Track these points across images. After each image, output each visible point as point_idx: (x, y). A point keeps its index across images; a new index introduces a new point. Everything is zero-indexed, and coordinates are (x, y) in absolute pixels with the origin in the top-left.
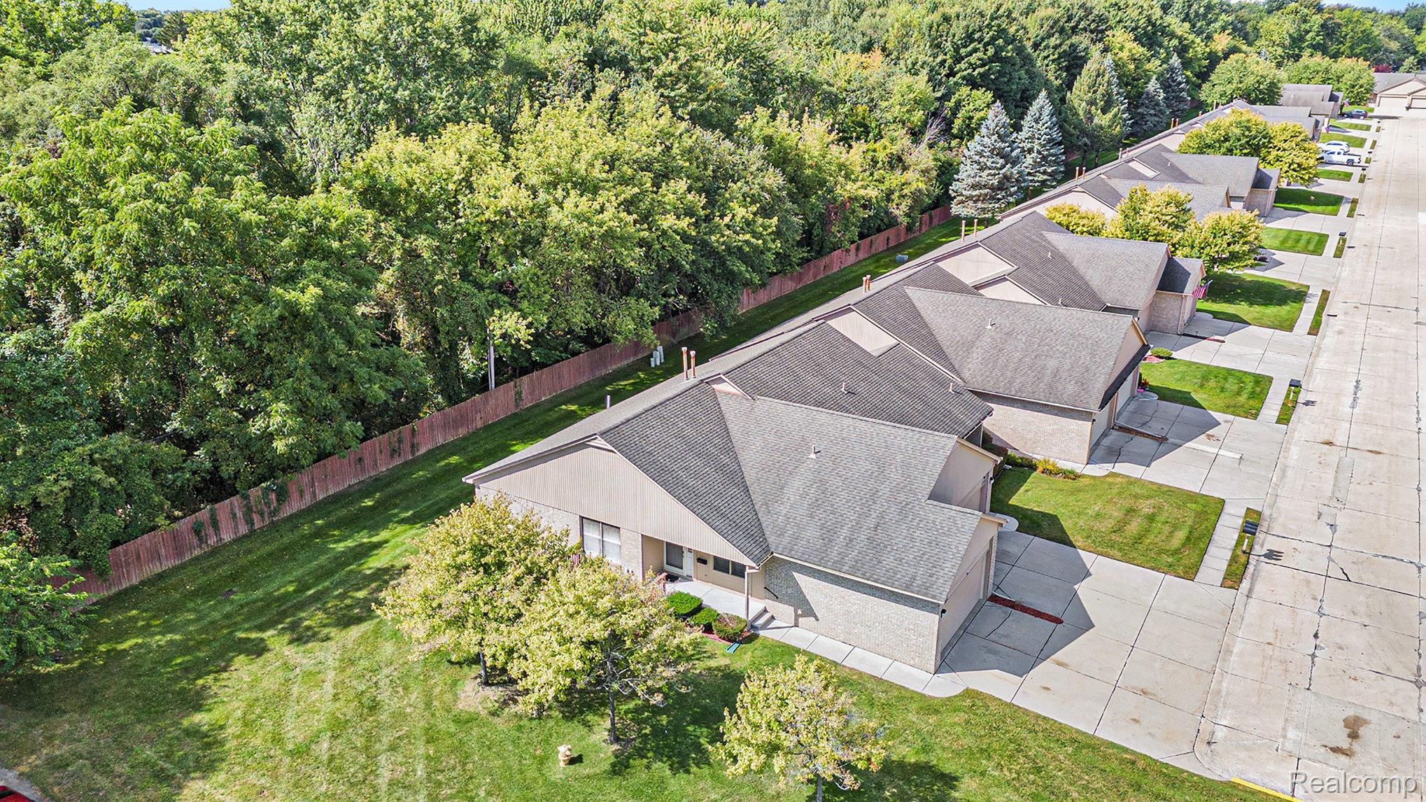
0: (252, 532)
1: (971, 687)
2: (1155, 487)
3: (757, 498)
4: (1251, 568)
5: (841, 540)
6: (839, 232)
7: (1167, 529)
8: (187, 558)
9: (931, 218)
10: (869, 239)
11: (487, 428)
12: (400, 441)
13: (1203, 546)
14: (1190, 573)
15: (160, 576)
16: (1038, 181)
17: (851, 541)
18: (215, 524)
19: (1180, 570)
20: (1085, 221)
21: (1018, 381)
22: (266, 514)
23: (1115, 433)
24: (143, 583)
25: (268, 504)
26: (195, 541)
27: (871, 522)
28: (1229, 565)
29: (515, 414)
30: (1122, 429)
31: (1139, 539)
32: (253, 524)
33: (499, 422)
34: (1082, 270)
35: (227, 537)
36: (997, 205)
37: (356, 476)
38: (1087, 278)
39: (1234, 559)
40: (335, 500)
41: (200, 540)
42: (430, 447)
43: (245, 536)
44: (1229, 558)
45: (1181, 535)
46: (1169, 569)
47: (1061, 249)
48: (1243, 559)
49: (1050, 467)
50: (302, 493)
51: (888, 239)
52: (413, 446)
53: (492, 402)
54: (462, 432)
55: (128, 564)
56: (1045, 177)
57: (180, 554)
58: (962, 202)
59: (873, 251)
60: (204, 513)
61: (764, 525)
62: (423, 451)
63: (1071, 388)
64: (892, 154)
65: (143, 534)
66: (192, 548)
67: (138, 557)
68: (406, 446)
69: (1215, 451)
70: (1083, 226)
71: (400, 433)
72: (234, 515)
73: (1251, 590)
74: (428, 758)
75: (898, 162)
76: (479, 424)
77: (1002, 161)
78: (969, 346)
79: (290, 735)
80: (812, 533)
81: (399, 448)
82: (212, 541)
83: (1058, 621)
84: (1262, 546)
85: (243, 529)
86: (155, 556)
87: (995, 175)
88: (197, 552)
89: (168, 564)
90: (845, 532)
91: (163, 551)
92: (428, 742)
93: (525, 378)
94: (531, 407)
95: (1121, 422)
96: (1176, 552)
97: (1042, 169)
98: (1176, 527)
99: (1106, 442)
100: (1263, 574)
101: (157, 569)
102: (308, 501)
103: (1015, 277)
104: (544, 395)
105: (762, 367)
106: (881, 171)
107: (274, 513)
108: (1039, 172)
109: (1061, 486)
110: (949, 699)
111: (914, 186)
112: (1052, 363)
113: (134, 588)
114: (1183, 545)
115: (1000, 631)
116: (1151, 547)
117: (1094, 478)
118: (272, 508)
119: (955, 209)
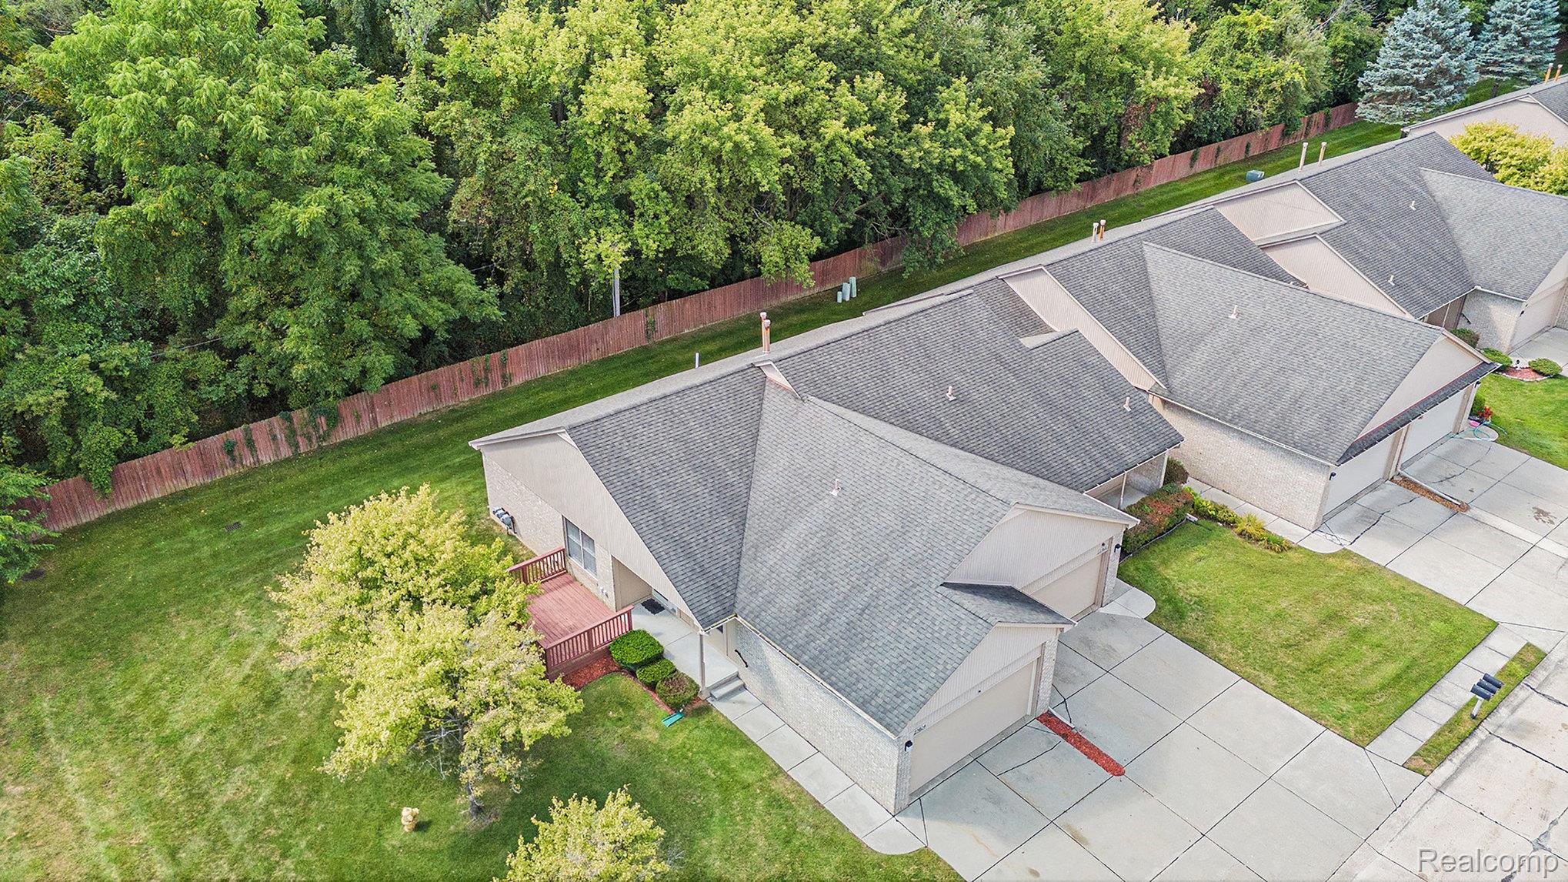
0: (297, 455)
1: (931, 847)
2: (1396, 585)
3: (750, 536)
4: (1472, 744)
5: (816, 619)
6: (1139, 140)
7: (1376, 655)
8: (218, 477)
9: (1328, 118)
10: (1214, 146)
11: (605, 362)
12: (487, 370)
13: (1414, 694)
14: (1364, 736)
15: (186, 494)
16: (1507, 74)
17: (828, 621)
18: (250, 444)
19: (1352, 727)
20: (1518, 151)
21: (1242, 402)
22: (315, 437)
23: (1391, 487)
24: (164, 499)
25: (316, 427)
26: (227, 460)
27: (860, 601)
28: (1439, 734)
29: (645, 347)
30: (1407, 483)
31: (1315, 667)
32: (297, 446)
33: (620, 357)
34: (1458, 231)
35: (266, 459)
36: (1419, 110)
37: (430, 403)
38: (1461, 244)
39: (1451, 725)
40: (395, 430)
41: (234, 459)
42: (528, 378)
43: (288, 460)
44: (1444, 722)
45: (1390, 669)
46: (1338, 723)
47: (1439, 195)
48: (1469, 726)
49: (1251, 530)
50: (358, 418)
51: (1248, 147)
52: (504, 376)
53: (613, 332)
54: (571, 364)
55: (146, 478)
56: (1521, 69)
57: (209, 473)
58: (1371, 100)
59: (1220, 161)
60: (237, 434)
61: (741, 575)
62: (517, 381)
63: (1312, 424)
64: (1267, 30)
65: (163, 449)
66: (223, 466)
67: (159, 472)
68: (496, 375)
69: (1533, 538)
70: (1512, 157)
71: (486, 360)
72: (274, 438)
73: (1449, 781)
74: (282, 783)
75: (1276, 43)
76: (596, 356)
77: (1438, 47)
78: (1195, 340)
79: (175, 717)
80: (788, 600)
81: (486, 378)
82: (249, 461)
83: (1116, 770)
84: (1513, 711)
85: (286, 452)
86: (179, 471)
87: (1423, 66)
88: (229, 472)
89: (195, 482)
90: (826, 607)
91: (188, 468)
92: (294, 762)
93: (661, 306)
94: (667, 341)
95: (1410, 473)
96: (1367, 695)
97: (1518, 57)
98: (1389, 656)
99: (1366, 500)
100: (1486, 758)
101: (182, 485)
102: (366, 428)
103: (1333, 238)
104: (688, 327)
105: (839, 356)
106: (1249, 55)
107: (326, 436)
108: (1512, 61)
109: (1253, 559)
110: (889, 858)
111: (1288, 77)
112: (1298, 382)
113: (153, 505)
114: (1383, 688)
115: (1025, 770)
116: (1329, 681)
117: (1312, 555)
118: (321, 432)
119: (1362, 110)
